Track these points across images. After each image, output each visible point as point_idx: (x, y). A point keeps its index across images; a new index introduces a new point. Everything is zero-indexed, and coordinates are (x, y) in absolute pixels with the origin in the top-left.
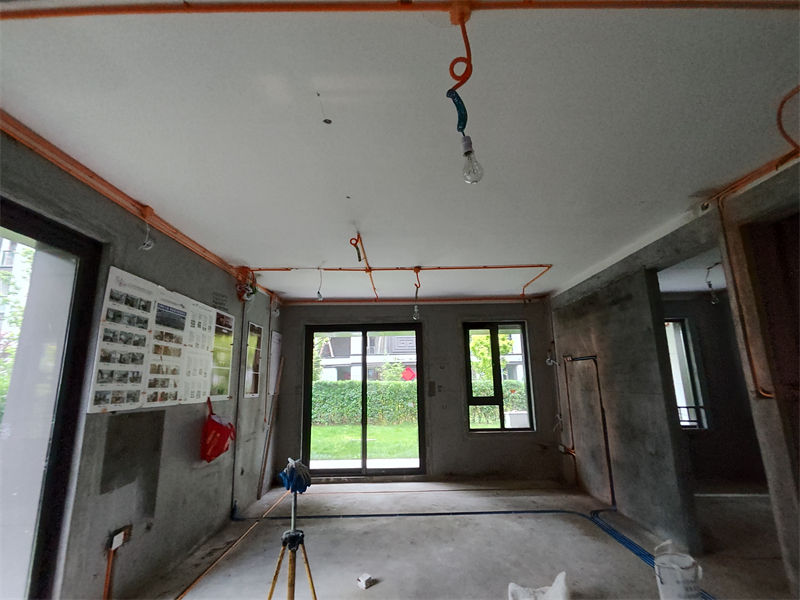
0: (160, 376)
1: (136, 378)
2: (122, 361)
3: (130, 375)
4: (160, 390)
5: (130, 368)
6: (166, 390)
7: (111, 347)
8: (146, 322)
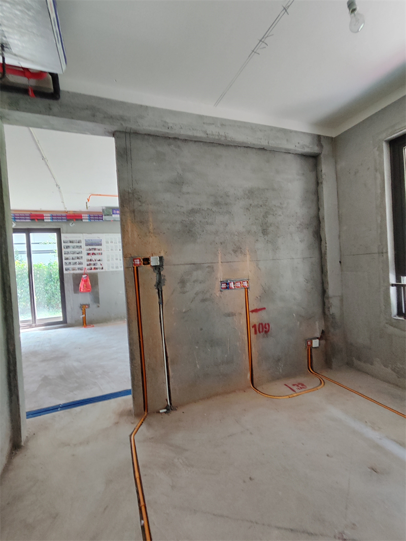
0: (92, 262)
1: (80, 264)
2: (73, 259)
3: (78, 263)
4: (93, 267)
5: (77, 261)
6: (96, 267)
7: (67, 256)
8: (81, 246)
